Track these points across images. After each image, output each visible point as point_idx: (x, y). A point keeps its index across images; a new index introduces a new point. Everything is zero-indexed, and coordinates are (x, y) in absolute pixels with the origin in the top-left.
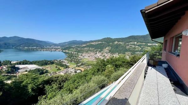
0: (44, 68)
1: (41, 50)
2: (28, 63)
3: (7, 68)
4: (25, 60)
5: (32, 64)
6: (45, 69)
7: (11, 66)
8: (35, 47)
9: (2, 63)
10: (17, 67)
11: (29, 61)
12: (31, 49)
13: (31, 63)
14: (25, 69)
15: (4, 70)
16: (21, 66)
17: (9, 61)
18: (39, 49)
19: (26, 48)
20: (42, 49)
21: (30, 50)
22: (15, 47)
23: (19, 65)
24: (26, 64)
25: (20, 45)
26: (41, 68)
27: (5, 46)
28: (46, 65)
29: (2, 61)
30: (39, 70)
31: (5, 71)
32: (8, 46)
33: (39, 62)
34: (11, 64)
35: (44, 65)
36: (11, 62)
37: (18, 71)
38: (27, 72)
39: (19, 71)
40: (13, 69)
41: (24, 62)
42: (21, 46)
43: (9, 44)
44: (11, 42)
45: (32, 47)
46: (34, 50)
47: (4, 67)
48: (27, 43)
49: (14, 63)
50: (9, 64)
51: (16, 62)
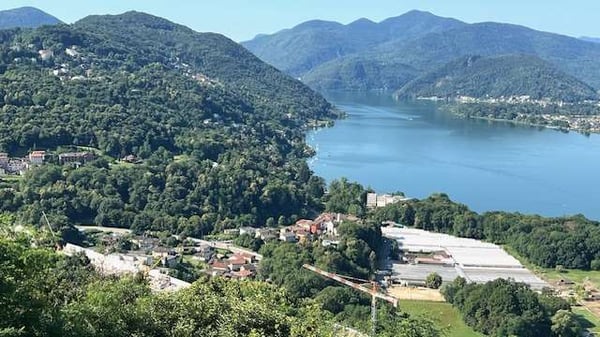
0: (565, 295)
1: (563, 127)
2: (458, 220)
3: (343, 231)
4: (443, 195)
5: (482, 238)
6: (567, 307)
7: (359, 222)
8: (523, 98)
9: (327, 193)
10: (391, 241)
11: (465, 209)
12: (497, 111)
13: (476, 228)
14: (434, 270)
15: (325, 243)
16: (411, 238)
17: (359, 187)
18: (554, 110)
19: (464, 99)
20: (572, 112)
21: (490, 118)
22: (402, 90)
23: (406, 229)
24: (444, 226)
25: (434, 77)
26: (535, 280)
27: (356, 82)
28: (587, 268)
29: (328, 183)
30: (515, 300)
31: (331, 249)
33: (528, 229)
34: (365, 209)
35: (568, 267)
36: (365, 198)
37: (391, 273)
38: (436, 295)
39: (396, 267)
40: (367, 249)
41: (431, 211)
42: (439, 84)
43: (378, 68)
44: (387, 53)
45: (507, 92)
46: (515, 121)
47: (330, 225)
48: (474, 59)
49: (381, 204)
50: (353, 207)
51: (391, 200)
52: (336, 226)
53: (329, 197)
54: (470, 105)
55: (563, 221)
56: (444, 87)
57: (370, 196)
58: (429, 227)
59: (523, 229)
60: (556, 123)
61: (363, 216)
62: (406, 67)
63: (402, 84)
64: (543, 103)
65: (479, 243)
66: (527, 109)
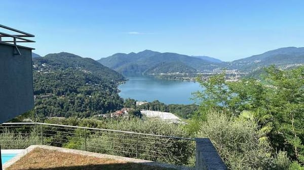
1: (188, 80)
2: (162, 107)
3: (129, 113)
4: (157, 101)
5: (169, 112)
7: (134, 110)
8: (178, 73)
9: (125, 102)
11: (163, 104)
12: (171, 77)
13: (167, 109)
16: (149, 114)
17: (133, 100)
18: (185, 76)
19: (162, 74)
20: (190, 76)
21: (169, 79)
22: (145, 72)
23: (147, 111)
24: (158, 109)
25: (153, 68)
27: (132, 70)
29: (125, 100)
32: (136, 71)
33: (180, 108)
34: (136, 106)
36: (135, 103)
41: (154, 105)
42: (155, 70)
43: (137, 66)
44: (140, 62)
45: (173, 72)
46: (176, 79)
47: (126, 112)
48: (164, 63)
49: (140, 104)
50: (132, 106)
51: (143, 103)
52: (127, 111)
53: (125, 104)
54: (163, 75)
55: (189, 106)
56: (156, 71)
57: (137, 102)
58: (154, 110)
59: (179, 108)
60: (186, 79)
61: (135, 108)
62: (145, 65)
63: (145, 70)
64: (183, 74)
65: (167, 113)
66: (178, 76)
